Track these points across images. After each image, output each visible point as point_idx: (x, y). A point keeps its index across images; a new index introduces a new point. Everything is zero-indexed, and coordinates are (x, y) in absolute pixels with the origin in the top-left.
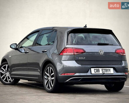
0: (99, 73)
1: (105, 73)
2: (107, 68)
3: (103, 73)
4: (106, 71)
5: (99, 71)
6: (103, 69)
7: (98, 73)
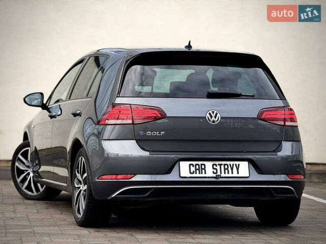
0: (203, 175)
1: (223, 175)
2: (228, 163)
3: (215, 175)
4: (225, 169)
5: (204, 169)
6: (217, 163)
7: (201, 175)
